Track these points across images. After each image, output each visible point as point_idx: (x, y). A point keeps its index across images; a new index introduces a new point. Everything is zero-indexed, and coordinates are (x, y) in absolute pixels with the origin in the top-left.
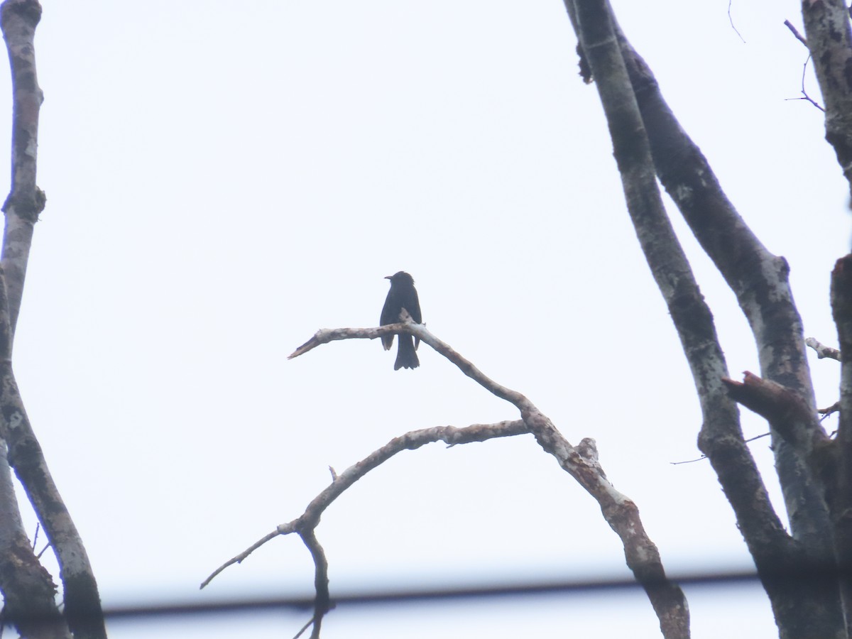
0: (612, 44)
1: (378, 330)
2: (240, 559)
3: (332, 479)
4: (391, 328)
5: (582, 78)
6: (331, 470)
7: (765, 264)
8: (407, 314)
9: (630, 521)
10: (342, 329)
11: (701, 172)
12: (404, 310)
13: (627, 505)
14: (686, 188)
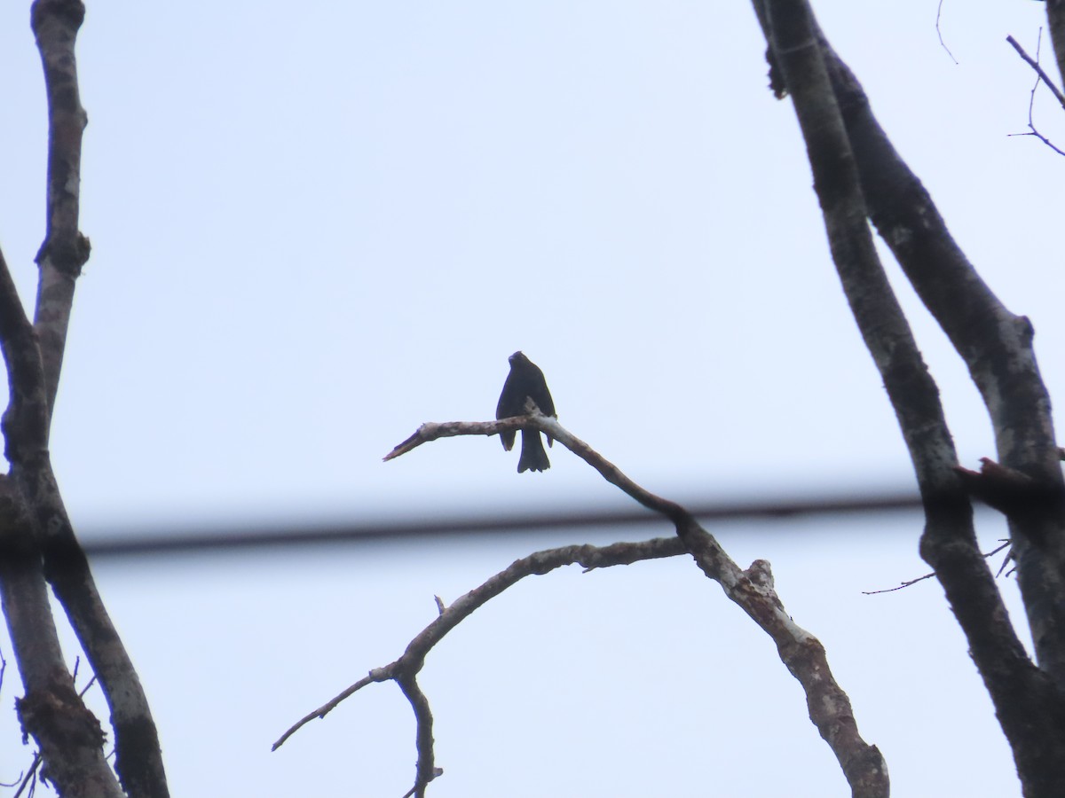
0: (811, 48)
1: (497, 424)
2: (322, 713)
3: (438, 612)
4: (513, 421)
5: (772, 92)
6: (438, 600)
7: (1004, 326)
8: (533, 404)
9: (814, 664)
10: (451, 423)
11: (922, 211)
12: (529, 399)
13: (810, 644)
14: (903, 231)
